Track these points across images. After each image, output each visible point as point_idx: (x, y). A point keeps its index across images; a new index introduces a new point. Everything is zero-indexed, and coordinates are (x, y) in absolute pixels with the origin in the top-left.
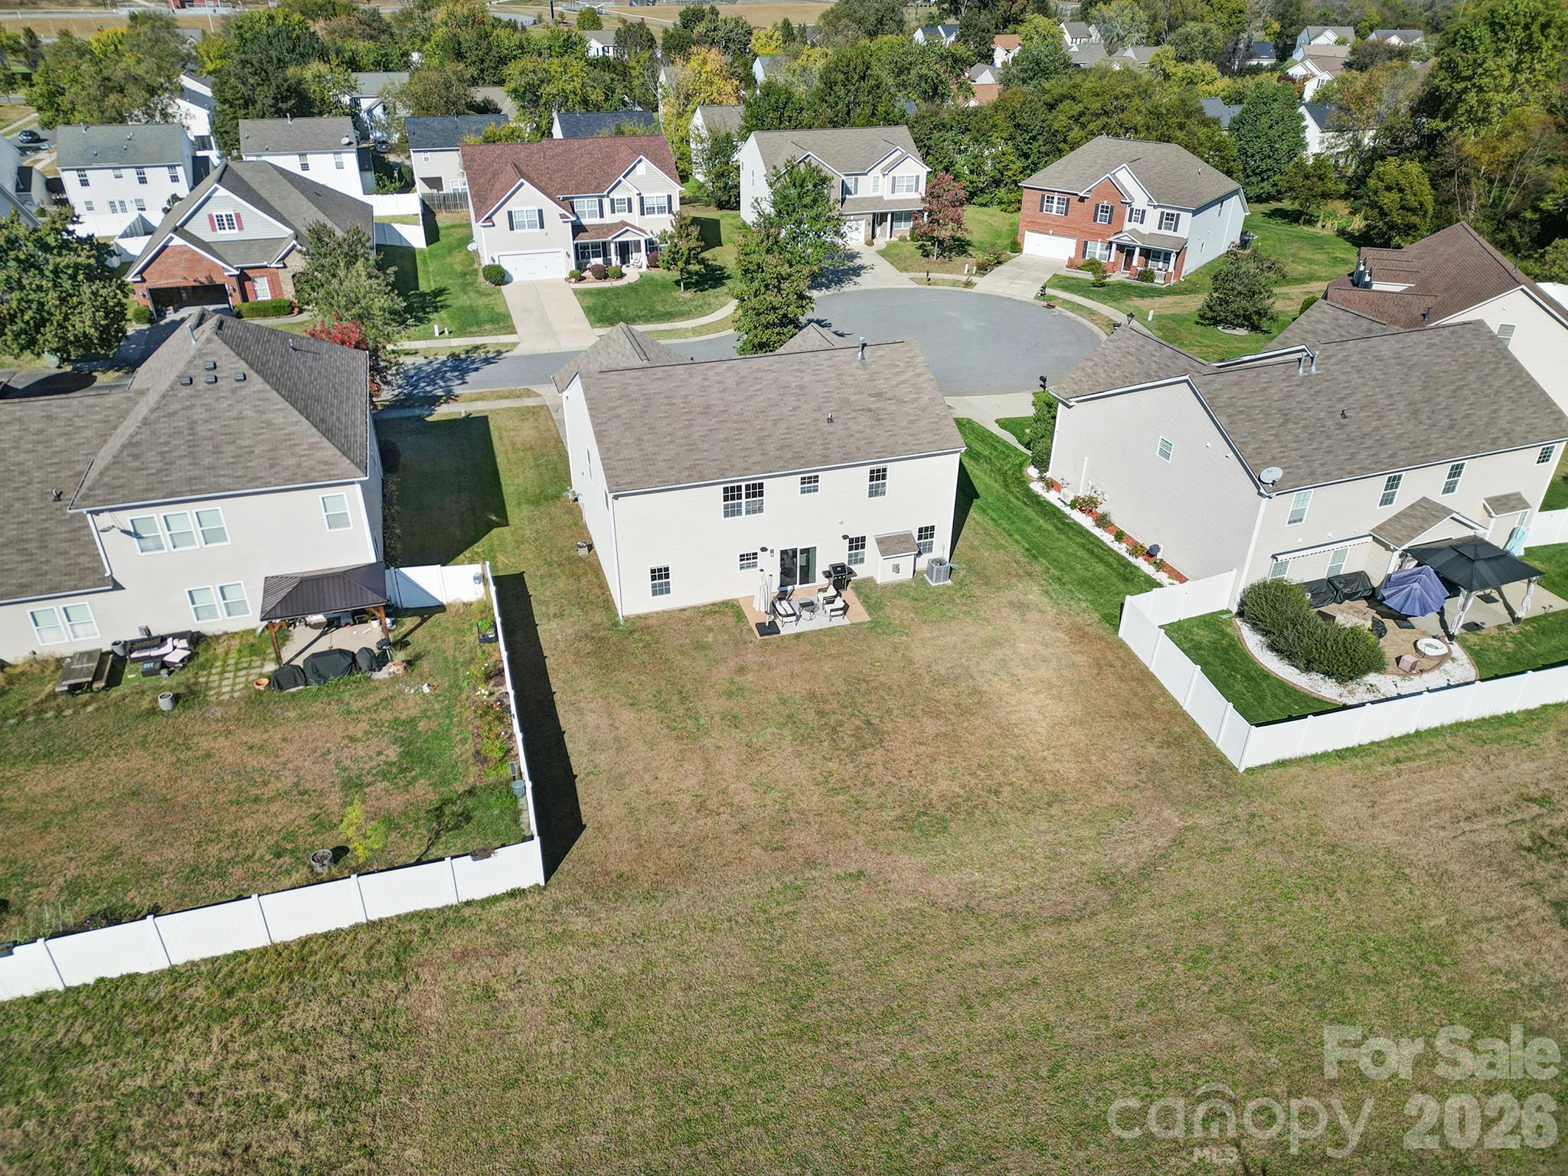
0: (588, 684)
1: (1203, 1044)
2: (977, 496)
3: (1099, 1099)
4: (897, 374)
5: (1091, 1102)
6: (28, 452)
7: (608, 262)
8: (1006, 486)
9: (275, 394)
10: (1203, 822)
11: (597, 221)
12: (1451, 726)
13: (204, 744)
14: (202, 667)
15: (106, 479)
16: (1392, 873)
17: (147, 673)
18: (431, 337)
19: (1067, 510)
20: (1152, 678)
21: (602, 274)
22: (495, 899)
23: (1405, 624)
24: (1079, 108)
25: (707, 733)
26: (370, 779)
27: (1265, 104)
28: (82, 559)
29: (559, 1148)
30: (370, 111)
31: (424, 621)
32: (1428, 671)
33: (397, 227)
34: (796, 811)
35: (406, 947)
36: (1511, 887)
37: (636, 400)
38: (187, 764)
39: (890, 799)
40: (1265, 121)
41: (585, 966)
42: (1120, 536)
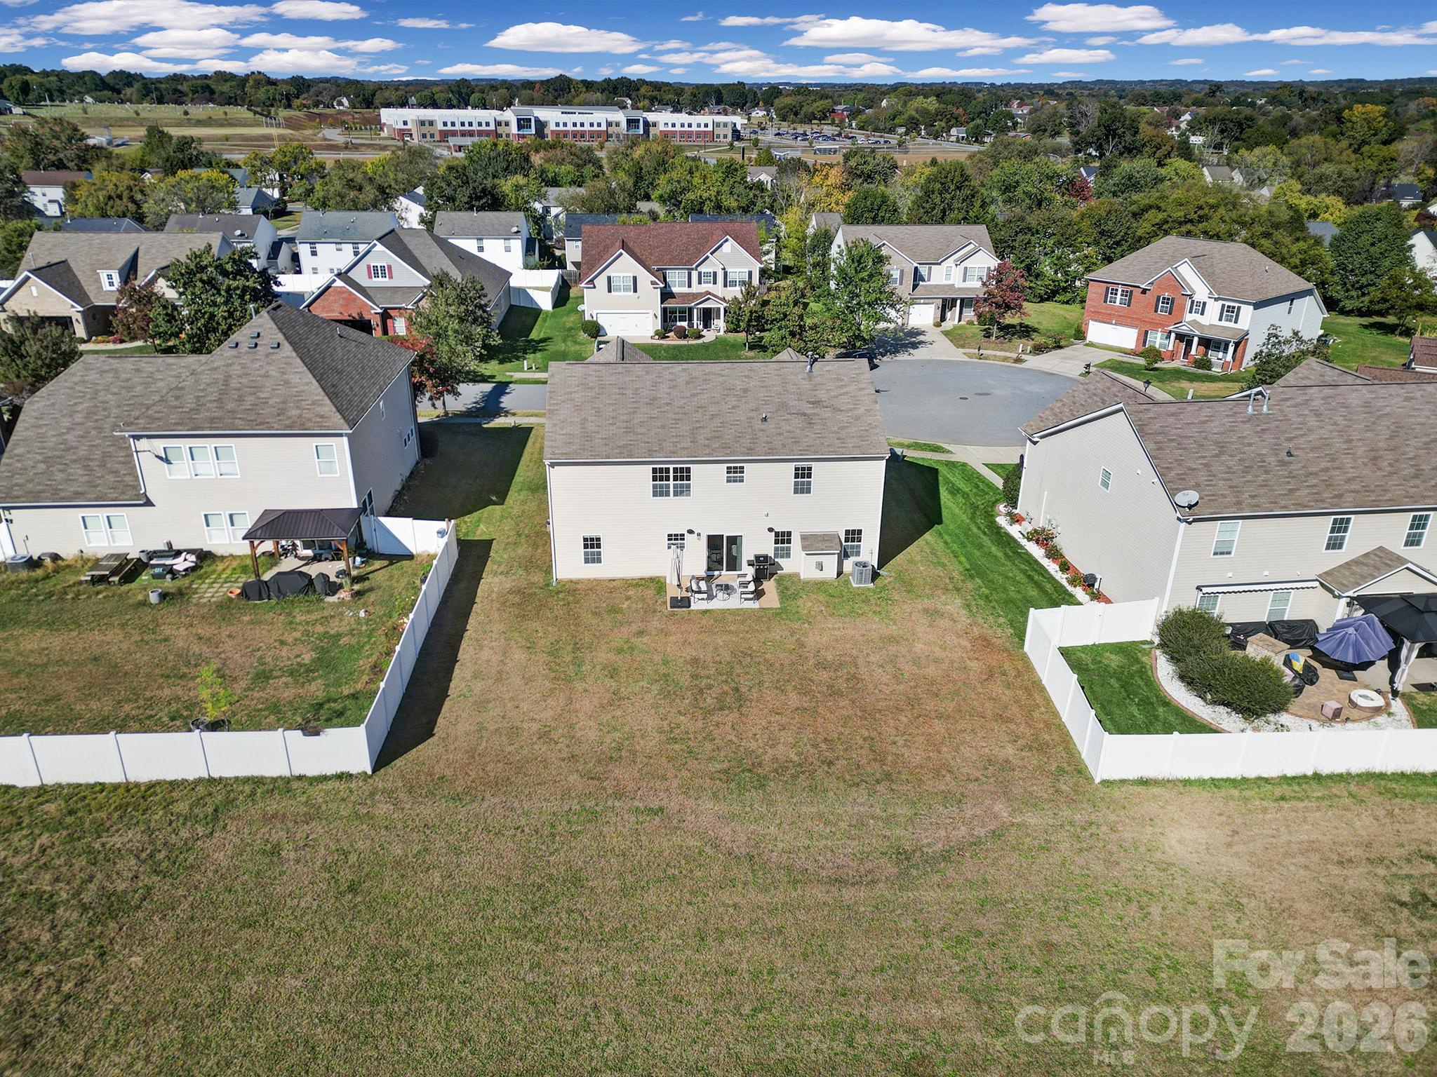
0: (498, 627)
1: (928, 1019)
2: (940, 522)
3: (788, 1045)
4: (841, 387)
5: (780, 1046)
6: (114, 394)
7: (691, 325)
8: (973, 518)
9: (298, 360)
10: (1033, 821)
11: (685, 290)
12: (1359, 775)
13: (167, 630)
14: (200, 577)
15: (150, 412)
16: (1225, 900)
17: (155, 576)
18: (522, 370)
19: (1024, 542)
20: (1042, 689)
21: (682, 334)
22: (324, 779)
23: (1346, 674)
24: (1161, 216)
25: (583, 679)
26: (279, 673)
27: (1368, 223)
28: (127, 479)
29: (259, 984)
30: (557, 216)
31: (391, 564)
32: (1354, 721)
33: (530, 292)
34: (630, 751)
35: (230, 802)
36: (1363, 936)
37: (592, 388)
38: (147, 643)
39: (723, 753)
40: (1366, 239)
41: (368, 842)
42: (1065, 567)
